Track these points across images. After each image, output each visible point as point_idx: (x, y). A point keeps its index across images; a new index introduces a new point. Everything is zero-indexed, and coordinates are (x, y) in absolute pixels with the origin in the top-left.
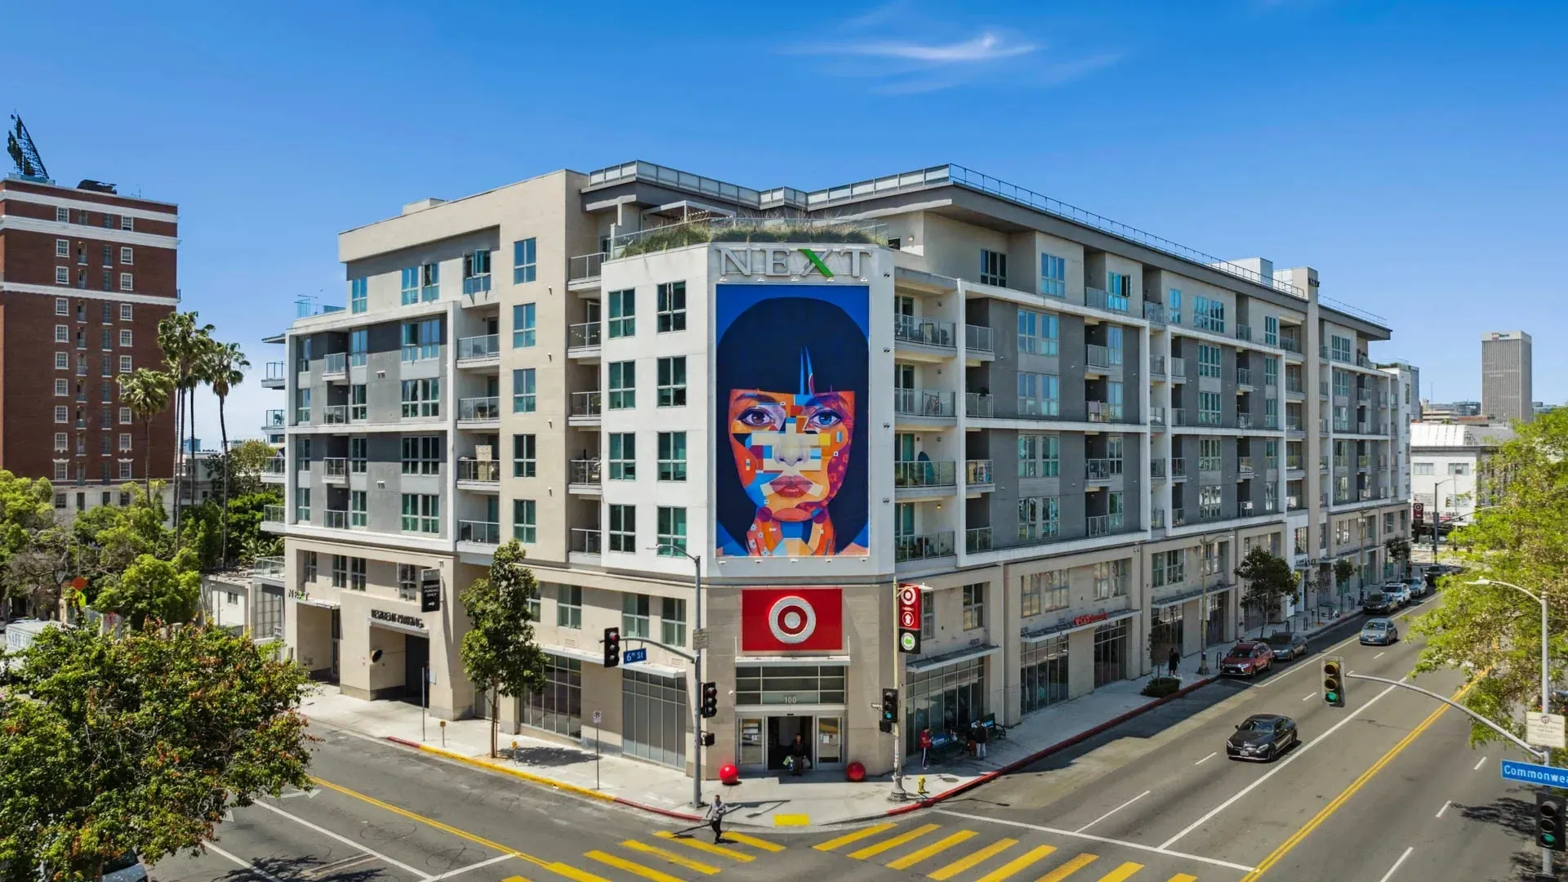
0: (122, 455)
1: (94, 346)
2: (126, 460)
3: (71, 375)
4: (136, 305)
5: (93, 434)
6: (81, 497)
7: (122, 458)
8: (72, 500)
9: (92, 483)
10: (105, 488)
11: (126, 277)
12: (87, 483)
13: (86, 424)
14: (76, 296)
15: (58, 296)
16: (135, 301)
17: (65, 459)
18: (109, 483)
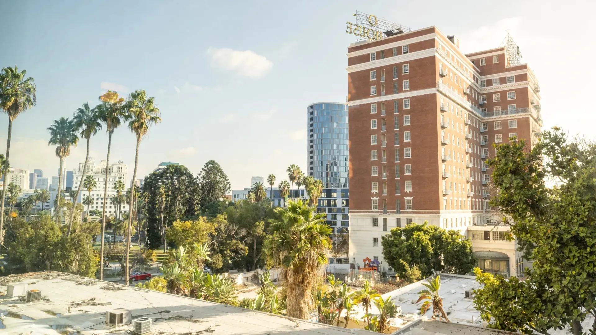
0: (407, 195)
1: (390, 129)
2: (408, 198)
3: (378, 147)
4: (411, 98)
5: (391, 182)
6: (385, 220)
7: (406, 197)
8: (381, 222)
9: (391, 212)
10: (398, 216)
11: (406, 83)
12: (388, 212)
13: (387, 176)
14: (380, 101)
15: (372, 103)
16: (411, 96)
17: (377, 197)
18: (400, 213)
